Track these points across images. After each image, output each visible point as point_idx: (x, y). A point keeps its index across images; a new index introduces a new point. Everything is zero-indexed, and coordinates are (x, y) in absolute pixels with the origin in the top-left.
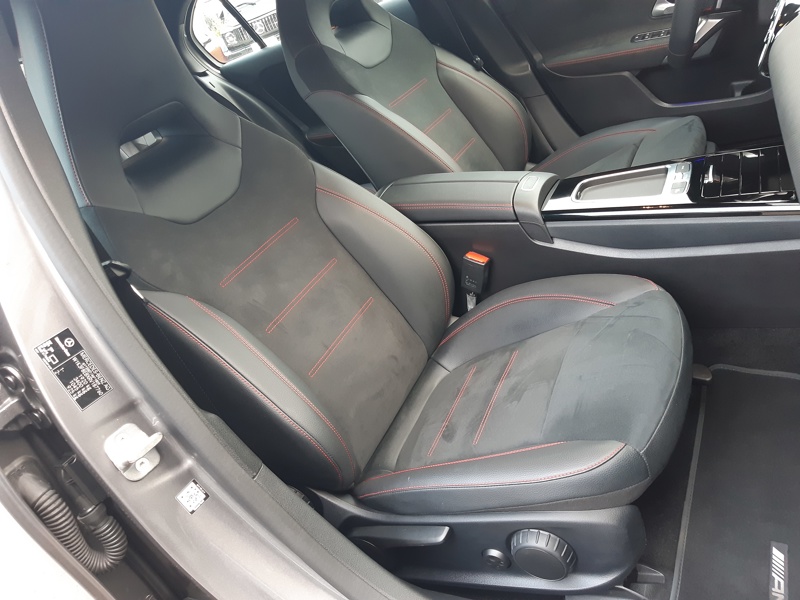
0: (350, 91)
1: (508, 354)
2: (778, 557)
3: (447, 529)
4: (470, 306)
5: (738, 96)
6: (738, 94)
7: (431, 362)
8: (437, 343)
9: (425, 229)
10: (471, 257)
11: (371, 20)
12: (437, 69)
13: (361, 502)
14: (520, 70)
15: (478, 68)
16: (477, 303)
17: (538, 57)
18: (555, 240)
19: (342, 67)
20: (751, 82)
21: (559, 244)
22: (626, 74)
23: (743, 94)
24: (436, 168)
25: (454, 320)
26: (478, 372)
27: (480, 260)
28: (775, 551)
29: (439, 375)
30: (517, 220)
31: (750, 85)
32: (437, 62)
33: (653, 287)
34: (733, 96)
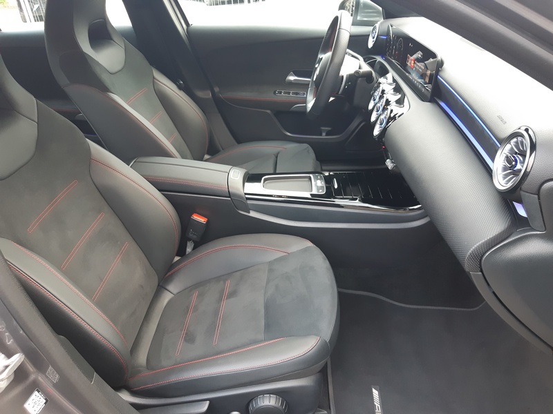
0: (104, 89)
1: (222, 282)
2: (375, 393)
3: (208, 402)
4: (189, 250)
5: (324, 136)
6: (324, 134)
7: (161, 287)
8: (165, 274)
9: (166, 196)
10: (196, 217)
11: (112, 39)
12: (153, 82)
13: (134, 393)
14: (206, 95)
15: (180, 87)
16: (194, 249)
17: (217, 89)
18: (251, 212)
19: (98, 70)
20: (330, 129)
21: (253, 214)
22: (269, 111)
23: (327, 135)
24: (166, 154)
25: (177, 258)
26: (201, 295)
27: (202, 220)
28: (374, 390)
29: (166, 298)
30: (230, 197)
31: (329, 131)
32: (154, 78)
33: (309, 244)
34: (321, 135)
